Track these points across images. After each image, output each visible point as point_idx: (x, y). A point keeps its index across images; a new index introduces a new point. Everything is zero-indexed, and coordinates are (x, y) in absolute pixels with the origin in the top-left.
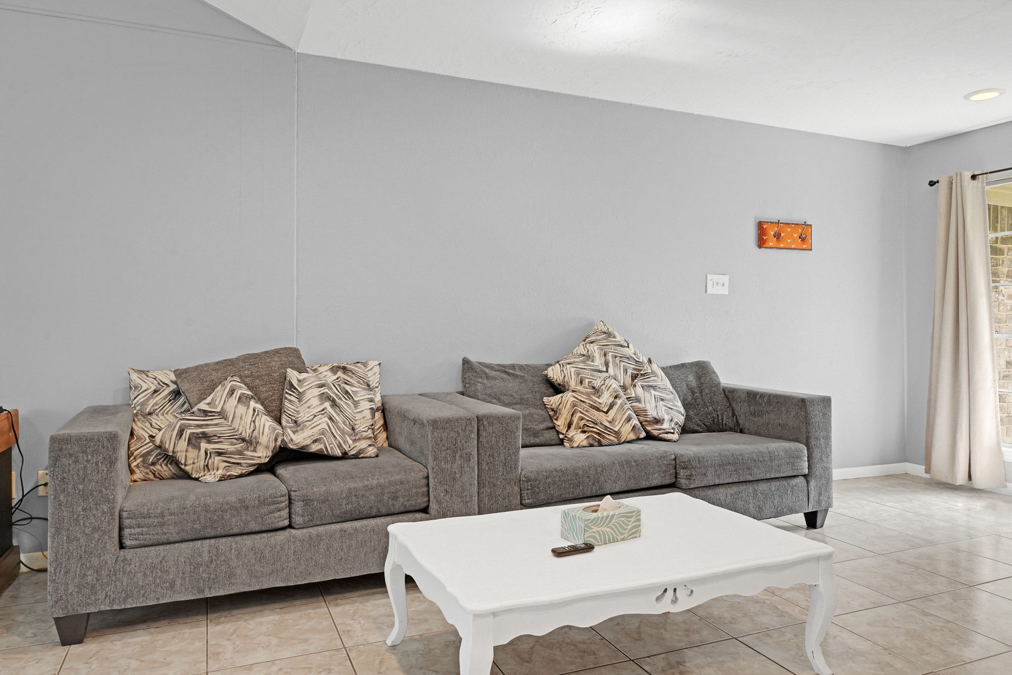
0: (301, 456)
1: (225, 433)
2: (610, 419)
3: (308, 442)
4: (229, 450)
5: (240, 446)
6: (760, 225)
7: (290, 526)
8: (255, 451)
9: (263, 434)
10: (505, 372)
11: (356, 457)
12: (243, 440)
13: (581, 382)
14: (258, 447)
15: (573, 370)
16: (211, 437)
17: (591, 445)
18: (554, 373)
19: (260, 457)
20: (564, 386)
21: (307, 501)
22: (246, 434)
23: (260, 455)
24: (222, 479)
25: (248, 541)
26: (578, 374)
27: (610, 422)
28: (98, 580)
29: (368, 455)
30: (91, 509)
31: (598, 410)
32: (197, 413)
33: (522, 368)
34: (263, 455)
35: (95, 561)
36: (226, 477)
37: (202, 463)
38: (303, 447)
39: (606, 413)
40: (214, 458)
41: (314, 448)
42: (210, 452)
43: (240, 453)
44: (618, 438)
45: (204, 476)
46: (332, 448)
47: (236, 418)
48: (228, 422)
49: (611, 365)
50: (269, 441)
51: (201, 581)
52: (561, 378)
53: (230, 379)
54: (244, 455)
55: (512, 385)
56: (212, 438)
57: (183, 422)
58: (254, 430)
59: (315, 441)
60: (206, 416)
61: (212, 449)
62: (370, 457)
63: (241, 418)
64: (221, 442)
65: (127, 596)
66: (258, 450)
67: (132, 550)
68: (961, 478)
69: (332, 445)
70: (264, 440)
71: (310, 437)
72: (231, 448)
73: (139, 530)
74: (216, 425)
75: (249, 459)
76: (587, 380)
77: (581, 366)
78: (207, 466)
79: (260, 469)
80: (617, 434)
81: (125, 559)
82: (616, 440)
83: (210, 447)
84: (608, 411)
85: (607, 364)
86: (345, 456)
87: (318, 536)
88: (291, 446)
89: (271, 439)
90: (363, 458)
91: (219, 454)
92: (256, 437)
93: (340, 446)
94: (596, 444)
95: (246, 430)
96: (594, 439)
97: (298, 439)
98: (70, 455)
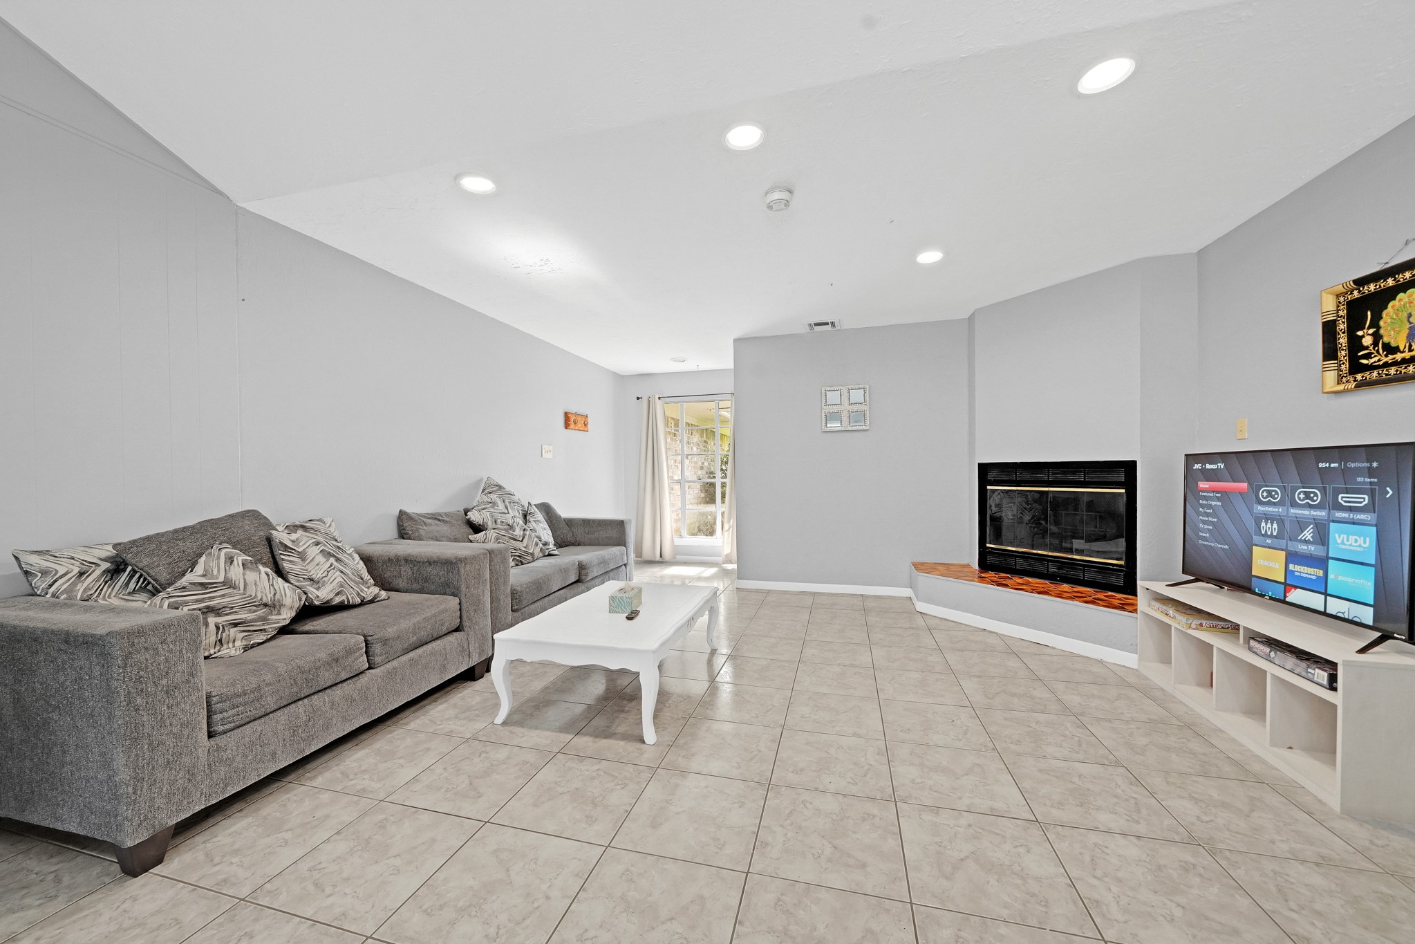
0: (327, 609)
1: (238, 603)
2: (525, 545)
3: (331, 596)
4: (248, 618)
5: (262, 612)
6: (566, 414)
7: (370, 668)
8: (279, 614)
9: (286, 596)
10: (436, 519)
11: (372, 601)
12: (266, 605)
13: (496, 522)
14: (283, 610)
15: (488, 514)
16: (220, 609)
17: (517, 565)
18: (474, 516)
19: (285, 619)
20: (483, 526)
21: (385, 642)
22: (268, 598)
23: (284, 617)
24: (246, 649)
25: (338, 692)
26: (492, 516)
27: (525, 547)
28: (190, 780)
29: (382, 598)
30: (178, 704)
31: (516, 540)
32: (189, 587)
33: (447, 514)
34: (286, 616)
35: (186, 760)
36: (249, 646)
37: (213, 639)
38: (328, 602)
39: (522, 541)
40: (229, 631)
41: (337, 600)
42: (223, 626)
43: (263, 619)
44: (533, 558)
45: (219, 652)
46: (352, 598)
47: (250, 586)
48: (240, 590)
49: (509, 508)
50: (293, 601)
51: (302, 741)
52: (482, 520)
53: (217, 547)
54: (269, 619)
55: (444, 529)
56: (222, 610)
57: (172, 600)
58: (275, 594)
59: (338, 594)
60: (206, 589)
61: (224, 621)
62: (384, 600)
63: (256, 584)
64: (236, 612)
65: (226, 786)
66: (282, 612)
67: (224, 736)
68: (658, 558)
69: (352, 595)
70: (288, 601)
71: (332, 591)
72: (250, 616)
73: (234, 711)
74: (223, 596)
75: (275, 623)
76: (499, 520)
77: (492, 510)
78: (220, 641)
79: (284, 631)
80: (532, 554)
81: (219, 748)
82: (531, 559)
83: (220, 620)
84: (523, 540)
85: (507, 508)
86: (363, 603)
87: (394, 669)
88: (317, 603)
89: (295, 599)
90: (378, 601)
91: (235, 625)
92: (279, 601)
93: (358, 595)
94: (520, 564)
95: (266, 595)
96: (517, 560)
97: (322, 595)
98: (146, 649)
